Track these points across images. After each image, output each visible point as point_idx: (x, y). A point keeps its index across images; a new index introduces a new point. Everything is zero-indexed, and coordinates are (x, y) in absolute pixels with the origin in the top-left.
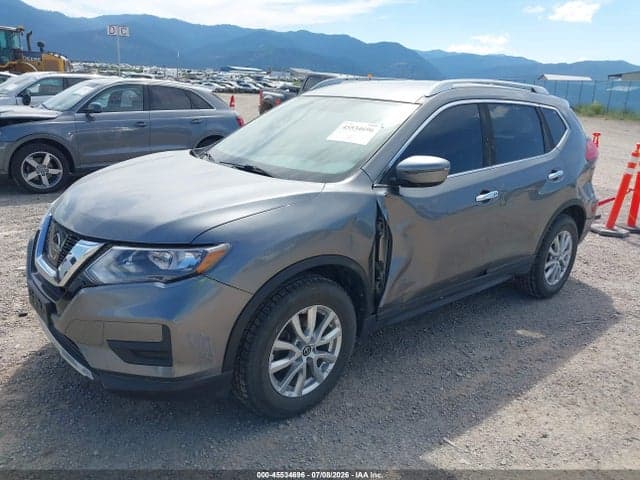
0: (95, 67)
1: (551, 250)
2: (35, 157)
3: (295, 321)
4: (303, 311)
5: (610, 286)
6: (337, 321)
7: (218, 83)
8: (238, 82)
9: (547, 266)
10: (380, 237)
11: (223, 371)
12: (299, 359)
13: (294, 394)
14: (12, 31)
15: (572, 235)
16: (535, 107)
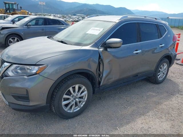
0: (38, 14)
1: (160, 69)
2: (12, 39)
3: (71, 89)
4: (74, 86)
5: (180, 81)
6: (86, 89)
7: (72, 19)
8: (78, 19)
9: (158, 74)
10: (100, 64)
11: (46, 104)
12: (73, 101)
13: (71, 111)
14: (13, 4)
15: (167, 65)
16: (156, 24)
